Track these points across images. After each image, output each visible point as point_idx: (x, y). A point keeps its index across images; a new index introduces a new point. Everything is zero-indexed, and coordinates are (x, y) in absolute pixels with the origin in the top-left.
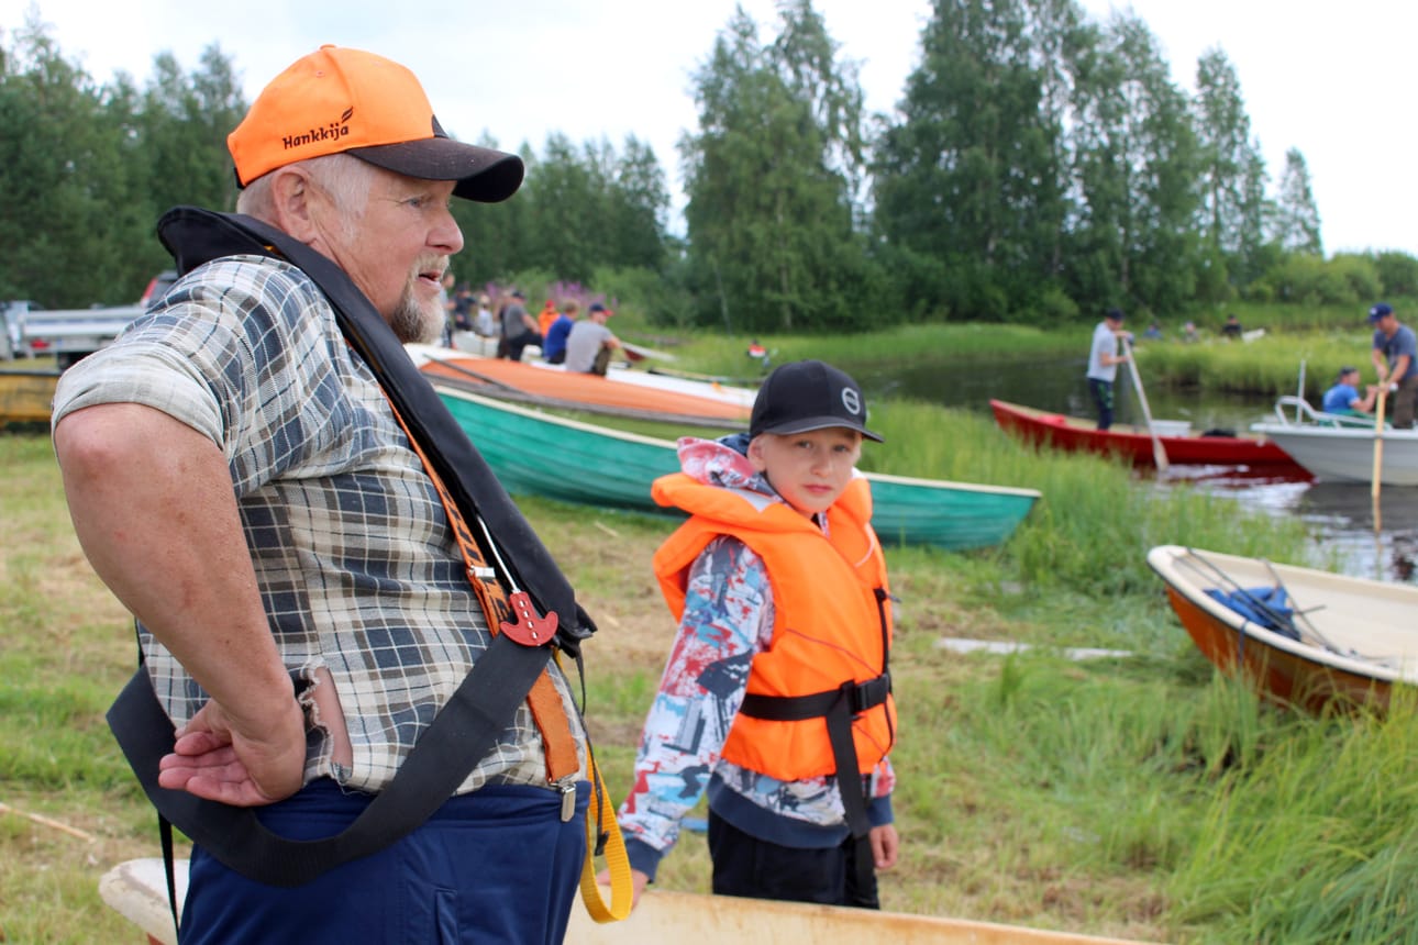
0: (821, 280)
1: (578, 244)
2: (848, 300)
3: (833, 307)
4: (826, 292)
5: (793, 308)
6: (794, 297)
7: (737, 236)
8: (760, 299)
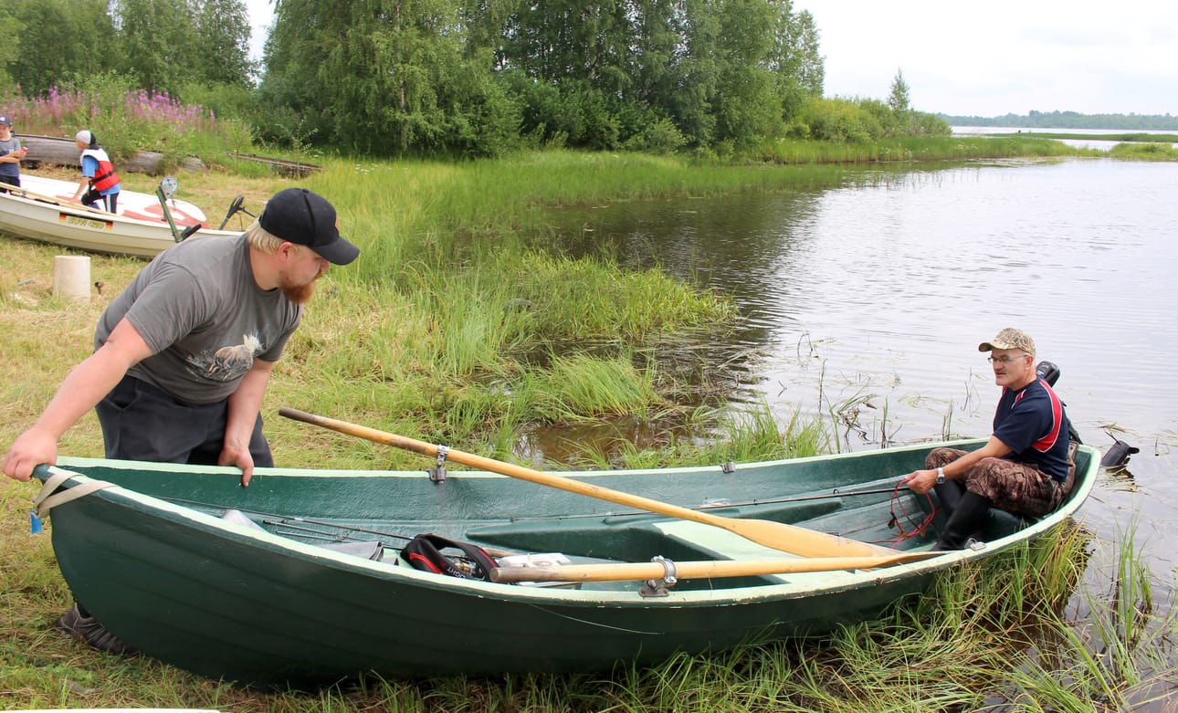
0: (444, 102)
1: (167, 65)
2: (472, 122)
3: (457, 129)
4: (450, 112)
5: (417, 129)
6: (418, 116)
7: (352, 46)
8: (381, 118)
